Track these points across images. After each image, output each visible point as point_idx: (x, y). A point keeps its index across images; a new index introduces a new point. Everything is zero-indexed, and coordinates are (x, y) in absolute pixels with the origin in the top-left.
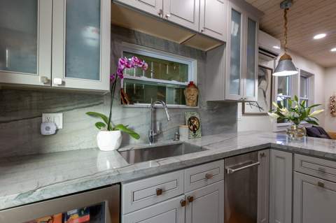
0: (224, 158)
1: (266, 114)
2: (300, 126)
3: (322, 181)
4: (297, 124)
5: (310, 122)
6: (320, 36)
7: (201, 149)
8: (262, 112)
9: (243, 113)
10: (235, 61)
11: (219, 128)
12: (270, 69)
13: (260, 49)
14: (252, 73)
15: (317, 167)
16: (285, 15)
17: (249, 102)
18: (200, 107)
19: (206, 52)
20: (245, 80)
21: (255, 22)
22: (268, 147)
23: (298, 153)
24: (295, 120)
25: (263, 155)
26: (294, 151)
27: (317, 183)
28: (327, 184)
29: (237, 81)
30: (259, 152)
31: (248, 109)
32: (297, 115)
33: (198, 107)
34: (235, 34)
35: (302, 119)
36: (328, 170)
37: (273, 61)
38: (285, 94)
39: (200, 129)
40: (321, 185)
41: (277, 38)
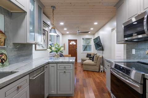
0: (29, 74)
1: (46, 50)
2: (58, 54)
3: (65, 71)
4: (57, 53)
5: (61, 52)
6: (62, 24)
7: (12, 73)
8: (44, 49)
9: (36, 49)
10: (32, 24)
11: (22, 58)
12: (47, 31)
13: (43, 21)
14: (40, 32)
15: (63, 67)
16: (53, 12)
17: (39, 44)
18: (7, 47)
19: (12, 13)
20: (37, 34)
21: (41, 9)
22: (49, 63)
23: (58, 63)
24: (57, 52)
25: (46, 67)
26: (57, 63)
27: (63, 72)
28: (66, 71)
29: (33, 34)
30: (45, 66)
31: (38, 48)
32: (57, 50)
33: (5, 47)
34: (32, 10)
35: (58, 51)
36: (66, 67)
37: (47, 28)
38: (51, 42)
39: (7, 61)
40: (65, 72)
41: (49, 19)
